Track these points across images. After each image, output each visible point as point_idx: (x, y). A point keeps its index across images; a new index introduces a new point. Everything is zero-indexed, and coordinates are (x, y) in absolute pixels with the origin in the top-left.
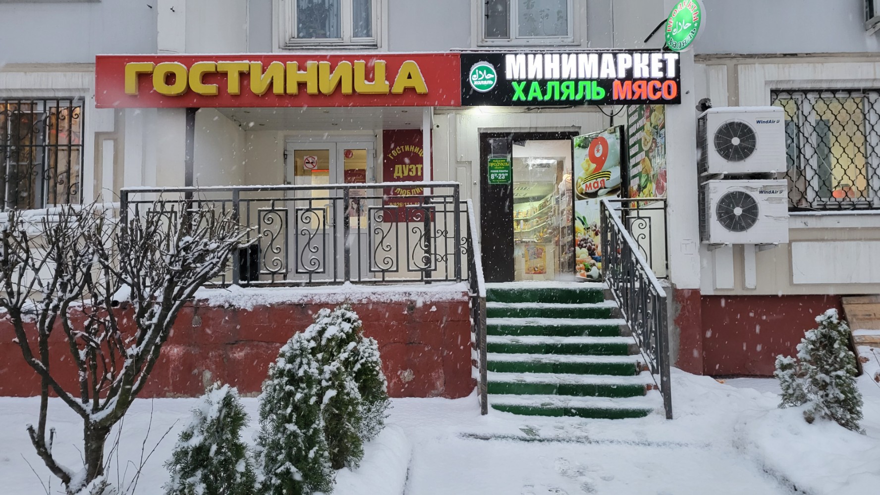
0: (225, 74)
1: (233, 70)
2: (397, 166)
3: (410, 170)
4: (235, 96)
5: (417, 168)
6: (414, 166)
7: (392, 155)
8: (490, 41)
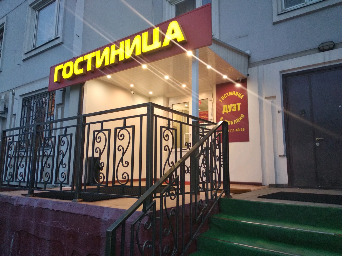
1: (89, 57)
2: (224, 106)
5: (237, 106)
6: (235, 105)
7: (221, 100)
8: (289, 9)
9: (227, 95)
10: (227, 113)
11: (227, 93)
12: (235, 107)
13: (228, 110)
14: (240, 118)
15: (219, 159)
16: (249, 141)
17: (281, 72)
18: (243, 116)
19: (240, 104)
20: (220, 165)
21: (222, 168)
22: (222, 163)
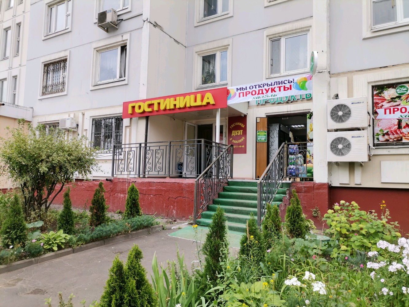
0: (153, 104)
1: (155, 102)
2: (233, 131)
3: (238, 133)
4: (157, 111)
5: (240, 132)
6: (239, 131)
7: (231, 127)
8: (272, 76)
9: (235, 124)
10: (235, 135)
11: (235, 123)
12: (239, 133)
13: (235, 134)
14: (242, 140)
15: (229, 161)
16: (246, 153)
17: (266, 114)
18: (243, 138)
19: (242, 130)
20: (229, 165)
21: (230, 167)
22: (230, 164)
